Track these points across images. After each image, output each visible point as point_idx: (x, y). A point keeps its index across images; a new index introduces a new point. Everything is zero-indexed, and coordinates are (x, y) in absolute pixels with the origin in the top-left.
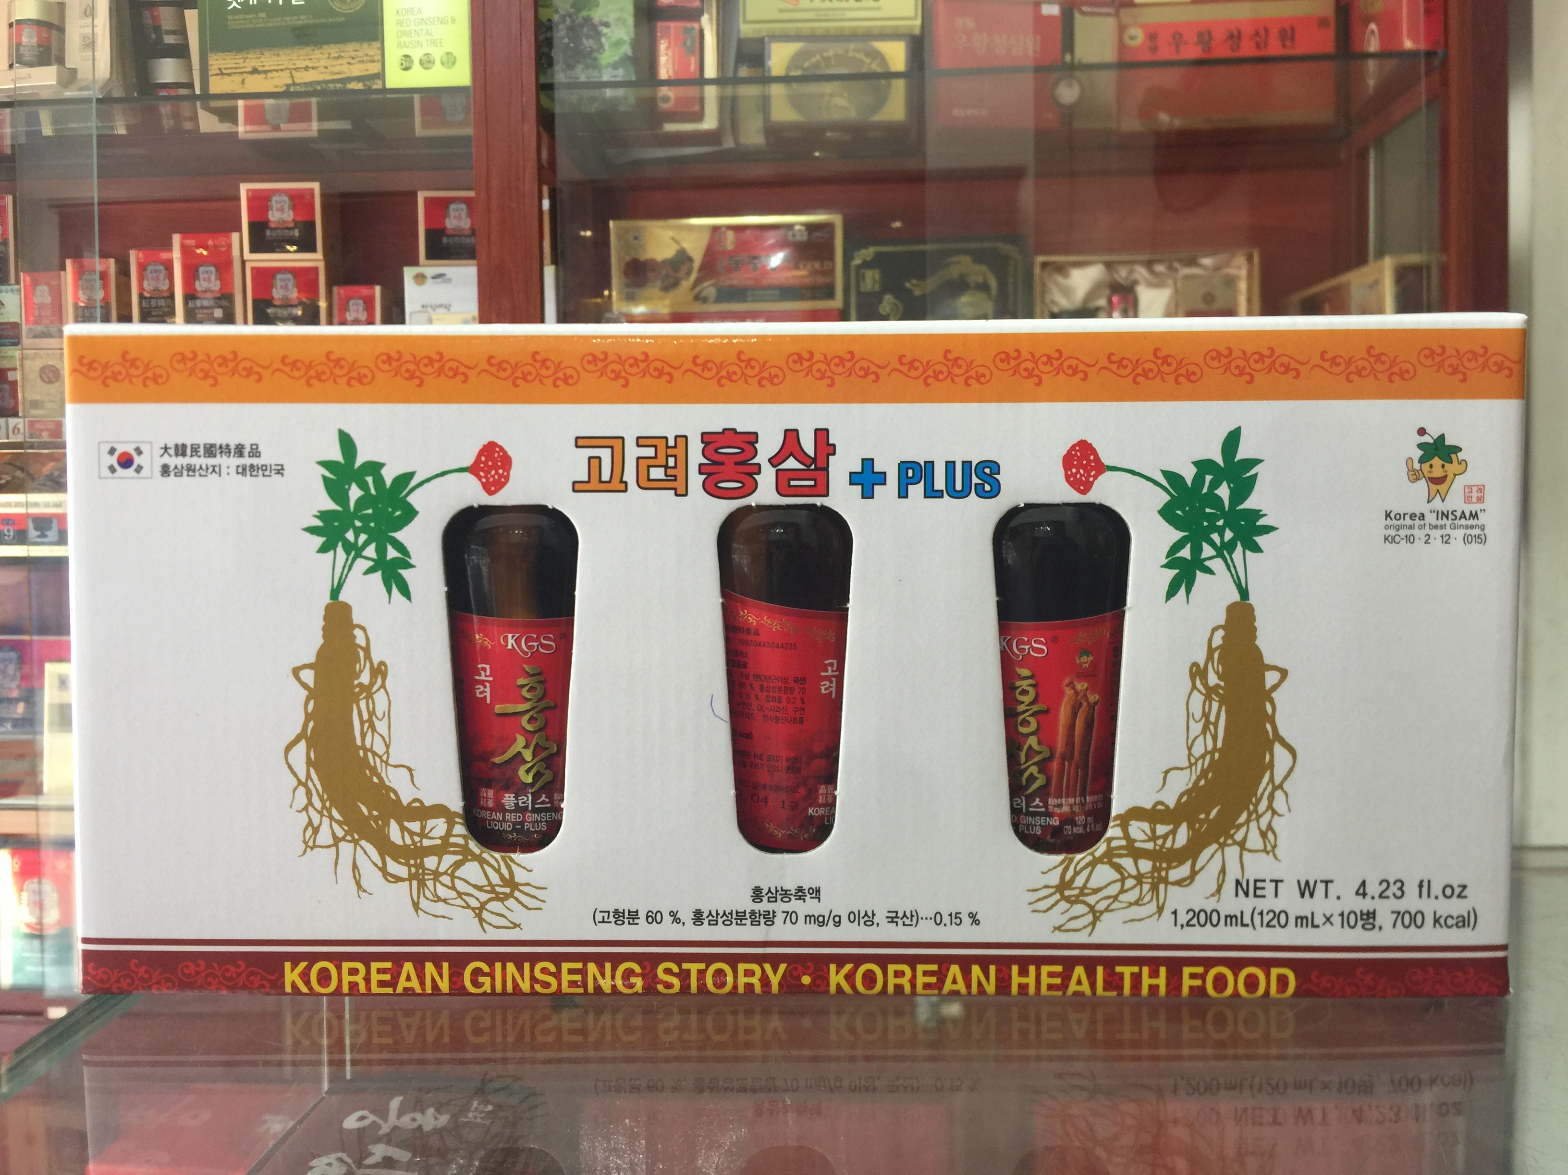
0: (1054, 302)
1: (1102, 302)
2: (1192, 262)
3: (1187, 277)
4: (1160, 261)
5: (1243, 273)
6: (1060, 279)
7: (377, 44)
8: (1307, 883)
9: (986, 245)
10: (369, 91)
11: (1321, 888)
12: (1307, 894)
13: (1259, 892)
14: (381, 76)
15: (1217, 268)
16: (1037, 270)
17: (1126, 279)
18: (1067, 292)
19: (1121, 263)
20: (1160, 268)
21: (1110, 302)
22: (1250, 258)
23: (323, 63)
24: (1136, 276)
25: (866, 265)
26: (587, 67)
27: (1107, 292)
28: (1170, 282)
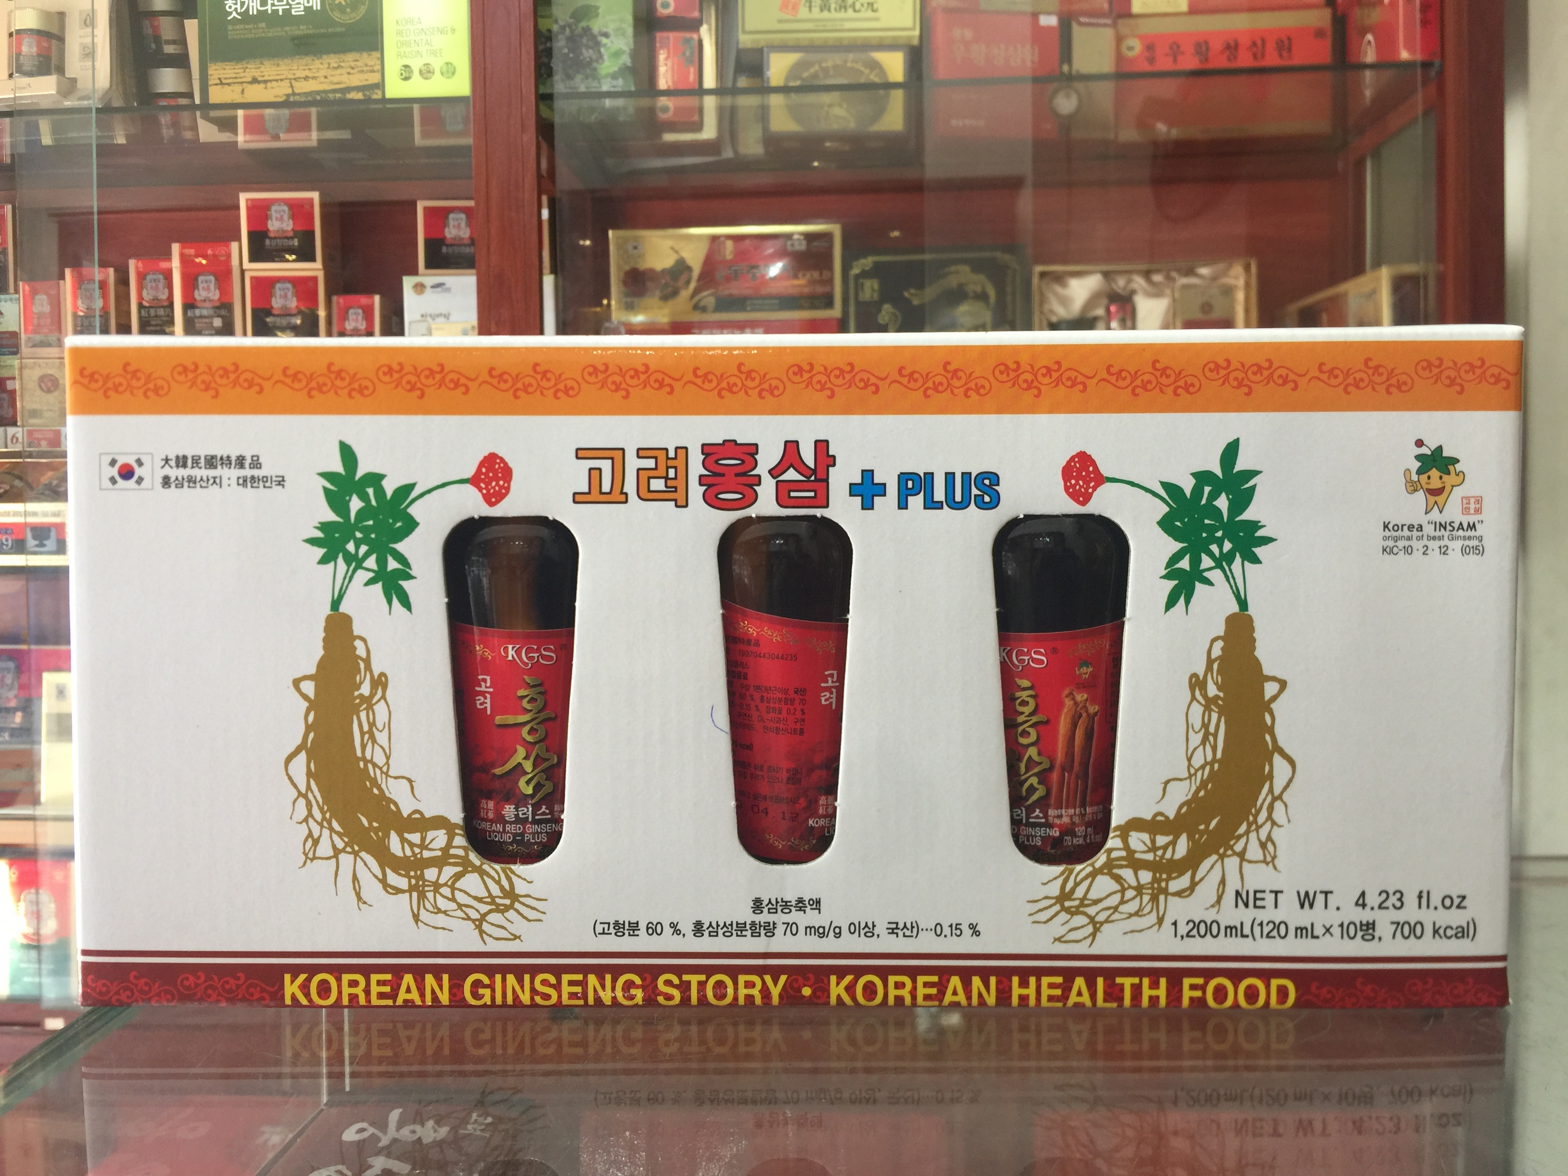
0: (1052, 312)
1: (1100, 312)
2: (1190, 272)
3: (1185, 287)
4: (1158, 271)
5: (1241, 282)
6: (1058, 289)
7: (378, 54)
8: (1307, 894)
9: (987, 254)
10: (368, 101)
11: (1320, 898)
12: (1307, 904)
13: (1259, 903)
14: (380, 86)
15: (1214, 278)
16: (1035, 280)
17: (1125, 288)
18: (1065, 301)
19: (1120, 273)
20: (1157, 278)
21: (1108, 311)
22: (1247, 268)
23: (322, 73)
24: (1134, 286)
25: (864, 274)
26: (587, 77)
27: (1105, 301)
28: (1168, 291)
